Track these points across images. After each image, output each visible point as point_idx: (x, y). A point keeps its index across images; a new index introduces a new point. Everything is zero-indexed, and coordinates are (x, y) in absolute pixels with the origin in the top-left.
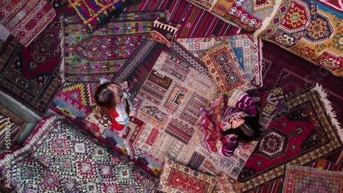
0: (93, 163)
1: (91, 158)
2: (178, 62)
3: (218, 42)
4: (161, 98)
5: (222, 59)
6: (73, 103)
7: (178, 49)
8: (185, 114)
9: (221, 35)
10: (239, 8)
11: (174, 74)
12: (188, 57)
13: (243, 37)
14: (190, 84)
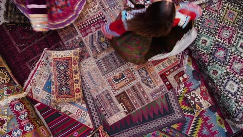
0: (228, 67)
1: (227, 72)
2: (102, 109)
3: (59, 106)
4: (133, 87)
5: (64, 89)
6: (211, 126)
7: (97, 120)
8: (121, 62)
9: (54, 110)
10: (22, 127)
11: (111, 101)
12: (92, 108)
13: (37, 98)
14: (103, 84)
